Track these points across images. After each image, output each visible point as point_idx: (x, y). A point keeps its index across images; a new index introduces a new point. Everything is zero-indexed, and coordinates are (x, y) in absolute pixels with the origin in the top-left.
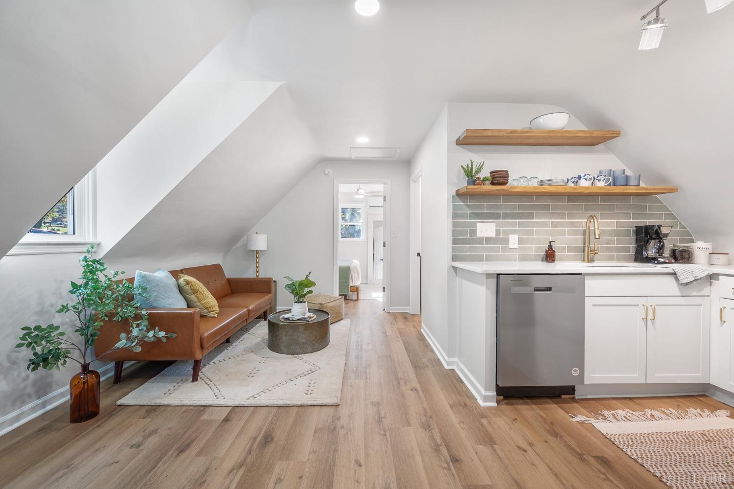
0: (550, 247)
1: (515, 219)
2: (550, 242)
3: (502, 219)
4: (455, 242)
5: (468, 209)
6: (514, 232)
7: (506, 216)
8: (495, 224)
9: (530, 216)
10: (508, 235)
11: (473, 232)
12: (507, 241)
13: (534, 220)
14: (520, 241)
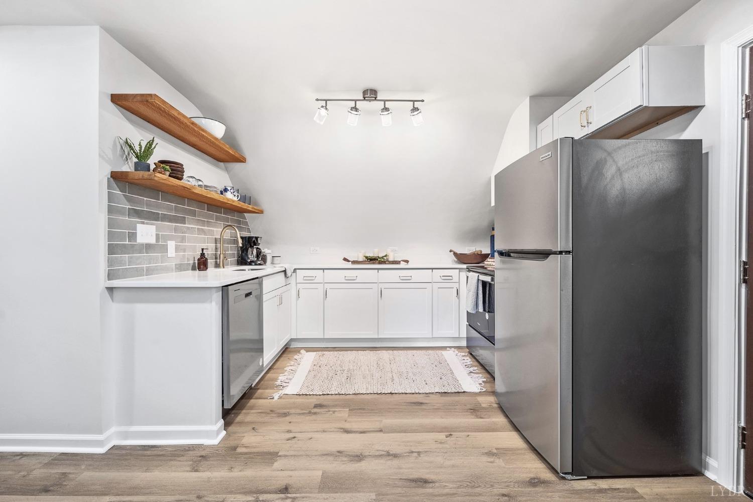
0: (203, 255)
1: (172, 223)
2: (203, 249)
3: (161, 221)
4: (112, 249)
5: (127, 203)
6: (171, 238)
7: (165, 218)
8: (155, 226)
9: (183, 221)
10: (166, 241)
11: (133, 236)
12: (165, 249)
13: (186, 225)
14: (177, 249)
